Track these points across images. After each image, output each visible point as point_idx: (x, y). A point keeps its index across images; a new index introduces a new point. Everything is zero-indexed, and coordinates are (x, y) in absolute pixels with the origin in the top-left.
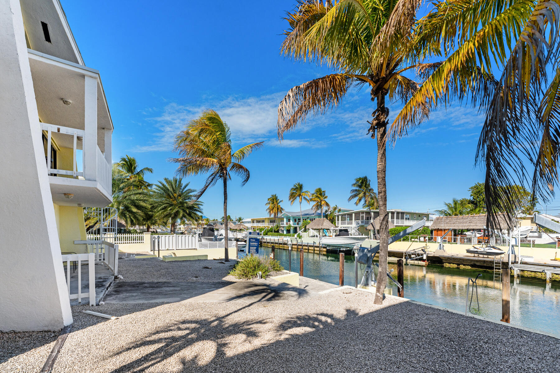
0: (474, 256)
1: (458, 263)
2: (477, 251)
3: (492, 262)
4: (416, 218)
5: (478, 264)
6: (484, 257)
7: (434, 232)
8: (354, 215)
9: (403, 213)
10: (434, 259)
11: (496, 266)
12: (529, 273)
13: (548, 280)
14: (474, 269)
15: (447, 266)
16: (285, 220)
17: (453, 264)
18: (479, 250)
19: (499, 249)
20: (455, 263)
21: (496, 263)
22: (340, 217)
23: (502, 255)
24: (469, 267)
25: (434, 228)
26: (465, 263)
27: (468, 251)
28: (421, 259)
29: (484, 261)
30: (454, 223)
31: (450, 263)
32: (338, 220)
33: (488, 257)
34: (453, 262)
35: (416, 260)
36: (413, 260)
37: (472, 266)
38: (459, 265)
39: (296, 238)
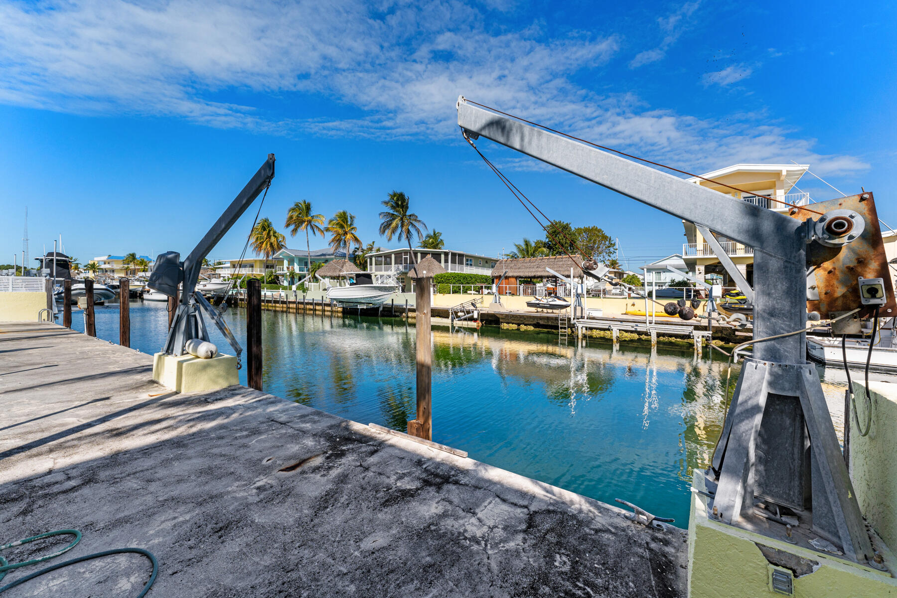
0: (537, 312)
1: (518, 322)
2: (539, 304)
3: (556, 319)
4: (481, 265)
5: (541, 322)
6: (547, 313)
7: (495, 280)
8: (393, 256)
9: (461, 256)
10: (490, 319)
11: (562, 324)
12: (598, 331)
13: (615, 340)
14: (537, 329)
15: (505, 328)
16: (286, 263)
17: (513, 324)
18: (541, 302)
19: (565, 300)
20: (515, 322)
21: (561, 320)
22: (374, 259)
23: (568, 309)
24: (531, 328)
25: (496, 275)
26: (526, 323)
27: (530, 305)
28: (472, 319)
29: (548, 318)
30: (519, 268)
31: (508, 323)
32: (371, 264)
33: (553, 313)
34: (513, 322)
35: (465, 320)
36: (461, 320)
37: (537, 325)
38: (519, 325)
39: (295, 292)
